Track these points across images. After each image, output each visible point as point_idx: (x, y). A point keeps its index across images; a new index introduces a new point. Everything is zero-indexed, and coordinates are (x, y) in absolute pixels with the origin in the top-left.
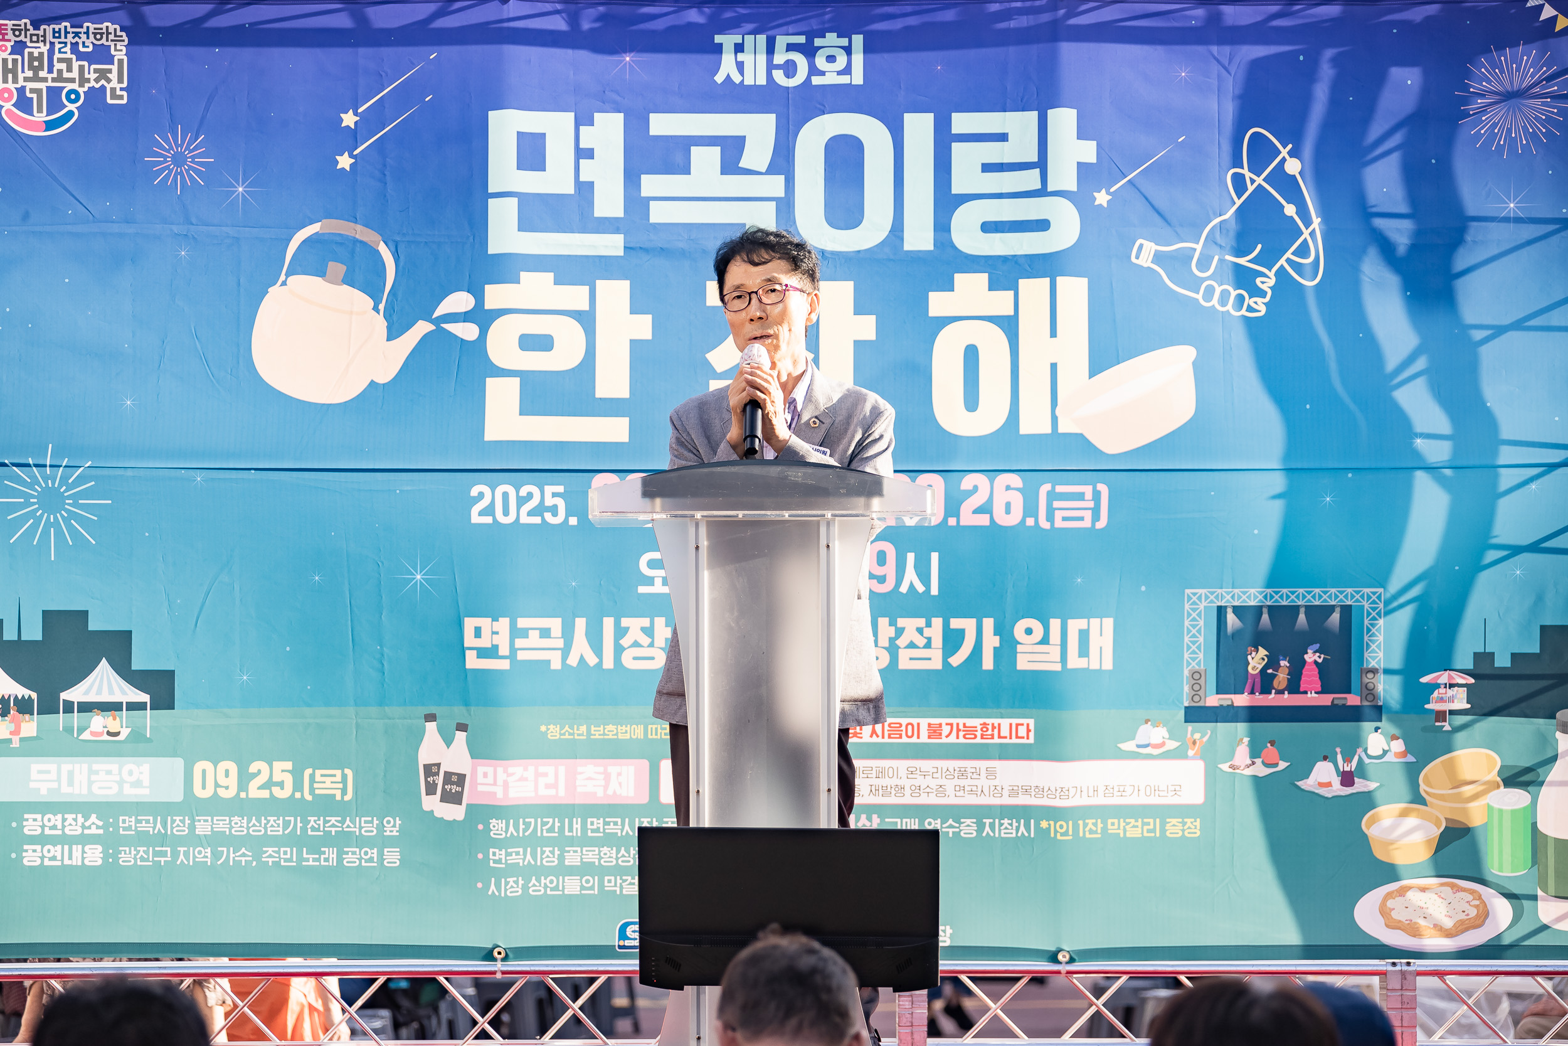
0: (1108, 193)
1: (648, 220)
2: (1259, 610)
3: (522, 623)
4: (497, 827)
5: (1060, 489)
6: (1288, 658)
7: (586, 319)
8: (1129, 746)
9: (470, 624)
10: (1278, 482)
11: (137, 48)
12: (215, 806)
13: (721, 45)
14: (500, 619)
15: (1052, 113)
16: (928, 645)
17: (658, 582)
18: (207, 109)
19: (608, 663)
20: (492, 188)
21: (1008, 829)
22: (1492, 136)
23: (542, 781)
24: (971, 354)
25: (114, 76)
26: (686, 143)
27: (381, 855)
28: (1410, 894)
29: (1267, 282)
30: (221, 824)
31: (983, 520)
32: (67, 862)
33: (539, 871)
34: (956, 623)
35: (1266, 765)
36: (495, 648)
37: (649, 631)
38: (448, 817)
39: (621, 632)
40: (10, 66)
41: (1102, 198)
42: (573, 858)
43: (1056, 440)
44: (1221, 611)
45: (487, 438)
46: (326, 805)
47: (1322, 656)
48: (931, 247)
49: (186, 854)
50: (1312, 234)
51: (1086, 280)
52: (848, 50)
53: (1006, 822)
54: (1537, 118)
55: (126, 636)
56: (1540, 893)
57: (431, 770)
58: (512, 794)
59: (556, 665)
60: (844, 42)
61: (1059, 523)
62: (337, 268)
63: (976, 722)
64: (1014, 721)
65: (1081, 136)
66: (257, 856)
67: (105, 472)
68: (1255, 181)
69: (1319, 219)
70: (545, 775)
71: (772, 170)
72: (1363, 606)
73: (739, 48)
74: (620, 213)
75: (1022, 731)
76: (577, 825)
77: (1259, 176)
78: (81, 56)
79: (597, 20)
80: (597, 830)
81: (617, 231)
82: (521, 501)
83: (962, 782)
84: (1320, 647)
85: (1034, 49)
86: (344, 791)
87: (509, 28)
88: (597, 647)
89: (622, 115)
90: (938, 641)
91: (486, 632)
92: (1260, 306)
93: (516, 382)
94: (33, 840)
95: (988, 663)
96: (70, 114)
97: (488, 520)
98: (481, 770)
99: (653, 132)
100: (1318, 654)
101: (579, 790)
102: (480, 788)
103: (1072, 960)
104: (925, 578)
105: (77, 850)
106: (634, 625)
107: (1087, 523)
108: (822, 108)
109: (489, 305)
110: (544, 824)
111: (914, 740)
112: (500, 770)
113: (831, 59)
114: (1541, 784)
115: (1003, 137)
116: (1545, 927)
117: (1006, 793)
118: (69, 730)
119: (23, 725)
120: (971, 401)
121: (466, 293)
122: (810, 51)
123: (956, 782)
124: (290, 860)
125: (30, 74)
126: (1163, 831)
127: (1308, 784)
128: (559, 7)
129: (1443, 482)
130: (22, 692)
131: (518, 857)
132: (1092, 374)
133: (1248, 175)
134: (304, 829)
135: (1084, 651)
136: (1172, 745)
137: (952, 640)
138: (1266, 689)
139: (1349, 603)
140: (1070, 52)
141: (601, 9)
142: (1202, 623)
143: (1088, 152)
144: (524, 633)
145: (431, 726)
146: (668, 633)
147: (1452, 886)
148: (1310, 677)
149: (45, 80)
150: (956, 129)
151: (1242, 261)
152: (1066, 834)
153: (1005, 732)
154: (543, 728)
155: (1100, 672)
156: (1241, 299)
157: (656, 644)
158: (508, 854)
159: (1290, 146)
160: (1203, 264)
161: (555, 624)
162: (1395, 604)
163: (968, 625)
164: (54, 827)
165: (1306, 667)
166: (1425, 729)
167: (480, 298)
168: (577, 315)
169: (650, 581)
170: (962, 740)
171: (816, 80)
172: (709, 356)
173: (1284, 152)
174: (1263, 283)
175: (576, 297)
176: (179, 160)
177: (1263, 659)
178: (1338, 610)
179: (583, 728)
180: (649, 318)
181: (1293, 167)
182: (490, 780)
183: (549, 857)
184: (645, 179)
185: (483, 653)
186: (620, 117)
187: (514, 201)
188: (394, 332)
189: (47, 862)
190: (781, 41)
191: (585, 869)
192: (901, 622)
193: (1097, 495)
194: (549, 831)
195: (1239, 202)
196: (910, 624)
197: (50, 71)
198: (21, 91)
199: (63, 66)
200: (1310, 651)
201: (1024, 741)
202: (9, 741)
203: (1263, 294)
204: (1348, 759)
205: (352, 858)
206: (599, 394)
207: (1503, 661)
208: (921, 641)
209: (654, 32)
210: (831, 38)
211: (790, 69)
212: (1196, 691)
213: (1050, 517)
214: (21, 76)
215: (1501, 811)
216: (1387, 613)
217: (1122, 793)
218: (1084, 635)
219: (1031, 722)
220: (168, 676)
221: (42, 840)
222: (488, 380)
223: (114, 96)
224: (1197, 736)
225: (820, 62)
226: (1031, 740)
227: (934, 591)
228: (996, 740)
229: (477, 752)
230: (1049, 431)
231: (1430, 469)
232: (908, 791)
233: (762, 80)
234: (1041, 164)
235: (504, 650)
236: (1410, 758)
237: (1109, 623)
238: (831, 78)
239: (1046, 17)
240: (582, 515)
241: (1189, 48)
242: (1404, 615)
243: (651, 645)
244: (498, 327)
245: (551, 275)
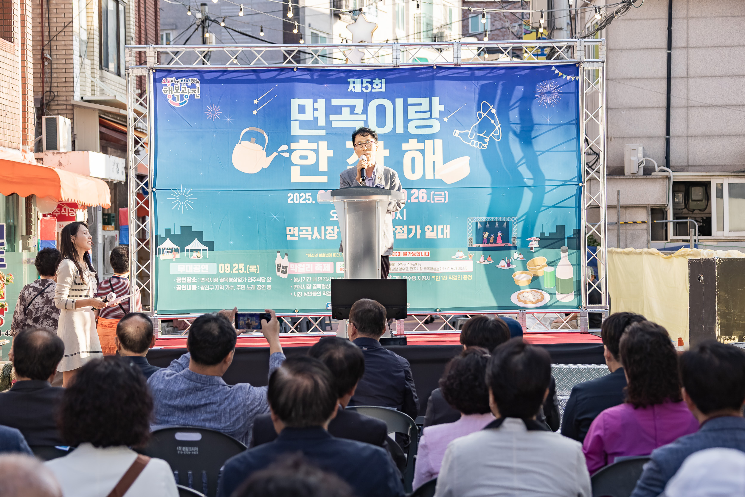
1: (332, 126)
2: (486, 223)
3: (301, 228)
4: (296, 279)
5: (436, 193)
6: (493, 235)
7: (316, 151)
8: (454, 257)
9: (288, 228)
10: (490, 191)
11: (203, 85)
12: (225, 275)
13: (349, 82)
14: (296, 227)
15: (433, 98)
16: (403, 232)
17: (335, 217)
18: (220, 99)
19: (323, 238)
20: (292, 119)
21: (424, 278)
22: (543, 103)
23: (307, 268)
24: (413, 159)
25: (197, 91)
26: (340, 107)
27: (266, 287)
28: (524, 294)
29: (487, 140)
30: (226, 280)
31: (417, 201)
32: (188, 289)
33: (307, 290)
34: (410, 227)
35: (488, 261)
36: (295, 234)
37: (333, 230)
38: (283, 277)
39: (326, 230)
40: (170, 89)
41: (446, 119)
42: (315, 287)
43: (435, 180)
44: (477, 223)
45: (292, 182)
46: (252, 274)
47: (502, 234)
48: (403, 132)
49: (218, 287)
50: (499, 127)
51: (441, 140)
52: (381, 83)
53: (423, 276)
54: (554, 98)
55: (201, 233)
56: (557, 293)
57: (279, 265)
58: (299, 271)
59: (310, 238)
60: (380, 81)
61: (436, 201)
62: (253, 139)
63: (415, 252)
64: (425, 251)
65: (441, 103)
66: (235, 288)
67: (196, 191)
68: (484, 115)
69: (500, 124)
70: (307, 266)
71: (362, 113)
72: (512, 221)
73: (354, 83)
74: (325, 125)
75: (427, 254)
76: (316, 279)
77: (485, 113)
78: (188, 87)
79: (318, 76)
80: (321, 280)
81: (324, 129)
82: (301, 197)
83: (412, 267)
84: (501, 232)
85: (428, 82)
86: (257, 271)
87: (296, 79)
88: (320, 234)
90: (406, 231)
91: (292, 231)
92: (486, 146)
93: (299, 167)
94: (179, 284)
95: (418, 237)
96: (186, 101)
97: (292, 202)
98: (291, 265)
99: (333, 104)
101: (316, 270)
102: (291, 270)
103: (440, 311)
104: (402, 216)
105: (190, 286)
106: (329, 228)
107: (443, 201)
108: (375, 97)
109: (292, 148)
110: (307, 278)
111: (400, 256)
112: (296, 265)
113: (377, 85)
114: (557, 265)
115: (421, 104)
116: (558, 301)
117: (423, 269)
118: (187, 256)
119: (176, 255)
120: (413, 171)
121: (286, 145)
122: (371, 83)
123: (411, 267)
124: (244, 288)
125: (175, 91)
126: (463, 278)
127: (499, 266)
128: (308, 73)
129: (531, 190)
130: (176, 247)
131: (301, 287)
132: (444, 164)
133: (482, 113)
134: (247, 280)
135: (442, 234)
136: (465, 257)
137: (409, 231)
138: (488, 242)
139: (508, 220)
140: (437, 83)
141: (319, 73)
142: (472, 226)
143: (442, 108)
144: (302, 231)
145: (279, 254)
146: (338, 230)
147: (535, 291)
148: (499, 239)
149: (179, 93)
150: (409, 102)
151: (481, 135)
152: (438, 279)
153: (423, 254)
154: (307, 254)
155: (446, 238)
156: (480, 145)
158: (298, 286)
159: (493, 106)
160: (471, 136)
161: (309, 228)
162: (519, 221)
163: (413, 227)
164: (184, 281)
165: (498, 237)
166: (528, 252)
167: (289, 146)
168: (314, 150)
169: (333, 217)
170: (412, 256)
171: (373, 91)
172: (347, 160)
175: (314, 146)
176: (213, 112)
177: (487, 235)
178: (506, 222)
179: (317, 254)
180: (332, 151)
181: (494, 111)
182: (294, 268)
183: (309, 287)
184: (331, 116)
185: (291, 236)
186: (324, 100)
187: (298, 122)
188: (268, 155)
189: (183, 289)
190: (365, 81)
191: (318, 290)
192: (396, 227)
193: (445, 194)
194: (309, 280)
195: (480, 120)
196: (399, 227)
197: (181, 90)
198: (173, 96)
199: (184, 89)
200: (499, 233)
201: (428, 256)
202: (173, 259)
203: (486, 143)
204: (509, 260)
205: (259, 287)
206: (320, 170)
207: (547, 235)
208: (401, 232)
209: (332, 79)
210: (377, 80)
211: (367, 88)
212: (470, 244)
213: (433, 200)
214: (173, 92)
215: (547, 272)
216: (518, 223)
217: (452, 269)
218: (442, 230)
219: (429, 251)
220: (212, 242)
221: (181, 284)
222: (292, 167)
223: (197, 96)
224: (471, 254)
225: (374, 86)
226: (429, 256)
227: (405, 219)
228: (421, 256)
229: (290, 261)
230: (433, 178)
231: (528, 187)
232: (398, 269)
233: (360, 91)
234: (430, 111)
235: (297, 235)
236: (524, 259)
237: (448, 226)
238: (377, 90)
239: (431, 74)
240: (316, 201)
241: (467, 82)
242: (522, 224)
243: (334, 233)
244: (294, 154)
245: (307, 140)
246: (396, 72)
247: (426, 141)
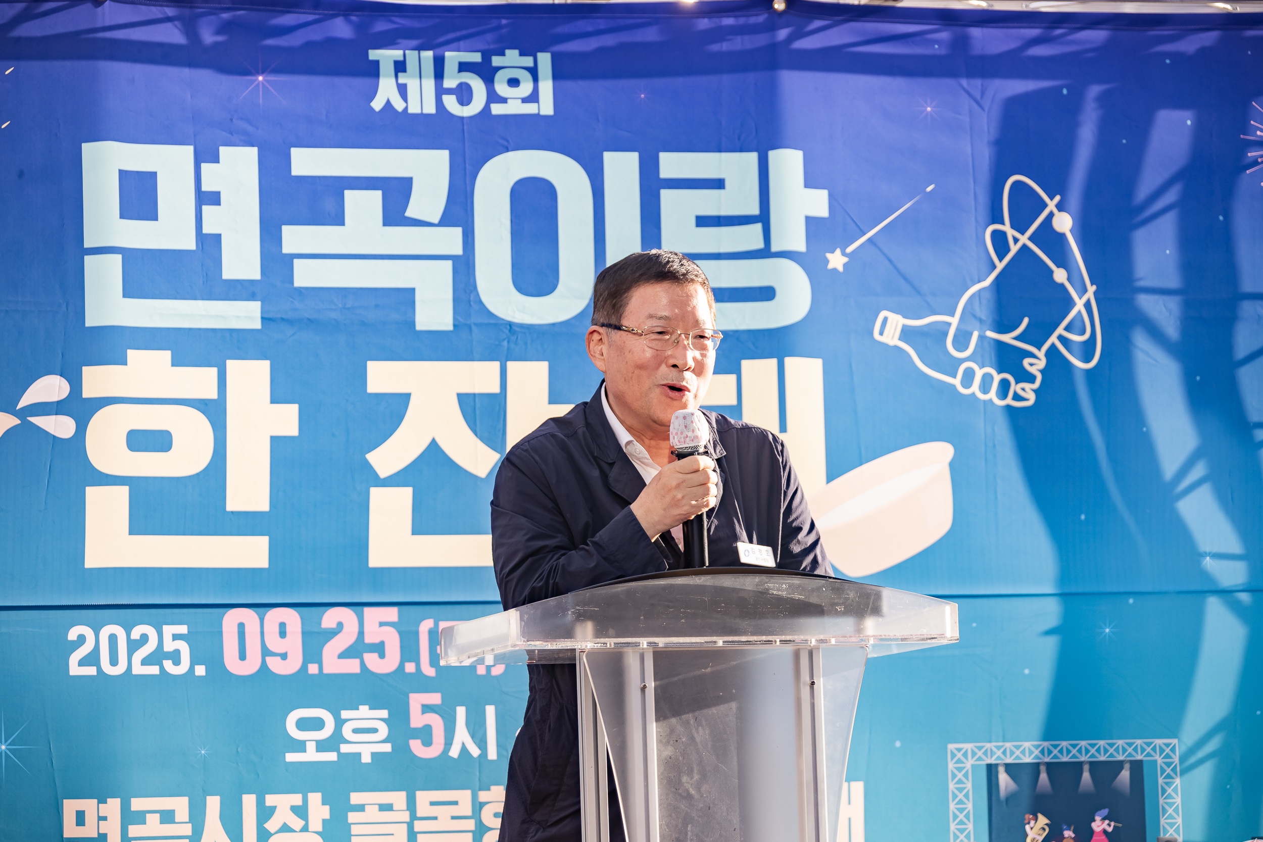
0: (844, 254)
1: (293, 284)
2: (1035, 768)
3: (137, 804)
6: (1072, 828)
7: (214, 411)
9: (70, 807)
10: (1053, 611)
13: (377, 63)
14: (109, 800)
15: (774, 156)
17: (311, 747)
20: (87, 244)
26: (338, 186)
29: (1036, 365)
36: (103, 837)
37: (301, 811)
41: (836, 260)
44: (991, 770)
45: (88, 565)
47: (1113, 824)
50: (1087, 305)
51: (818, 363)
52: (533, 72)
60: (528, 61)
65: (810, 182)
68: (1019, 240)
69: (1094, 287)
71: (446, 220)
72: (1156, 761)
73: (400, 67)
74: (256, 275)
77: (1023, 233)
79: (218, 29)
81: (252, 297)
82: (134, 646)
84: (1109, 812)
85: (751, 77)
87: (105, 40)
88: (235, 833)
89: (255, 150)
91: (90, 818)
92: (1028, 393)
93: (123, 492)
97: (91, 671)
99: (296, 171)
100: (1107, 822)
106: (283, 803)
108: (505, 143)
109: (88, 392)
113: (514, 82)
115: (719, 184)
121: (59, 377)
128: (170, 11)
129: (1237, 608)
132: (830, 478)
133: (1011, 233)
139: (1139, 757)
140: (793, 83)
141: (226, 16)
142: (969, 785)
143: (818, 203)
144: (140, 818)
146: (325, 812)
150: (666, 171)
151: (1007, 338)
156: (1004, 387)
157: (312, 827)
159: (1057, 198)
160: (961, 341)
161: (180, 805)
162: (1192, 760)
165: (1094, 838)
167: (76, 383)
168: (201, 405)
169: (300, 746)
172: (371, 457)
173: (1051, 205)
174: (1031, 365)
175: (201, 381)
177: (1044, 829)
178: (1127, 766)
180: (295, 408)
181: (1064, 223)
184: (288, 231)
186: (252, 152)
187: (118, 258)
190: (452, 57)
195: (1000, 266)
200: (1098, 818)
203: (1031, 379)
206: (230, 506)
209: (289, 49)
210: (512, 56)
211: (464, 94)
216: (1184, 772)
222: (88, 490)
225: (501, 86)
231: (1225, 593)
233: (430, 108)
234: (763, 218)
237: (857, 786)
238: (514, 107)
239: (760, 40)
240: (215, 661)
241: (934, 81)
242: (1203, 776)
243: (305, 829)
244: (99, 421)
245: (167, 355)
246: (602, 24)
247: (746, 364)
